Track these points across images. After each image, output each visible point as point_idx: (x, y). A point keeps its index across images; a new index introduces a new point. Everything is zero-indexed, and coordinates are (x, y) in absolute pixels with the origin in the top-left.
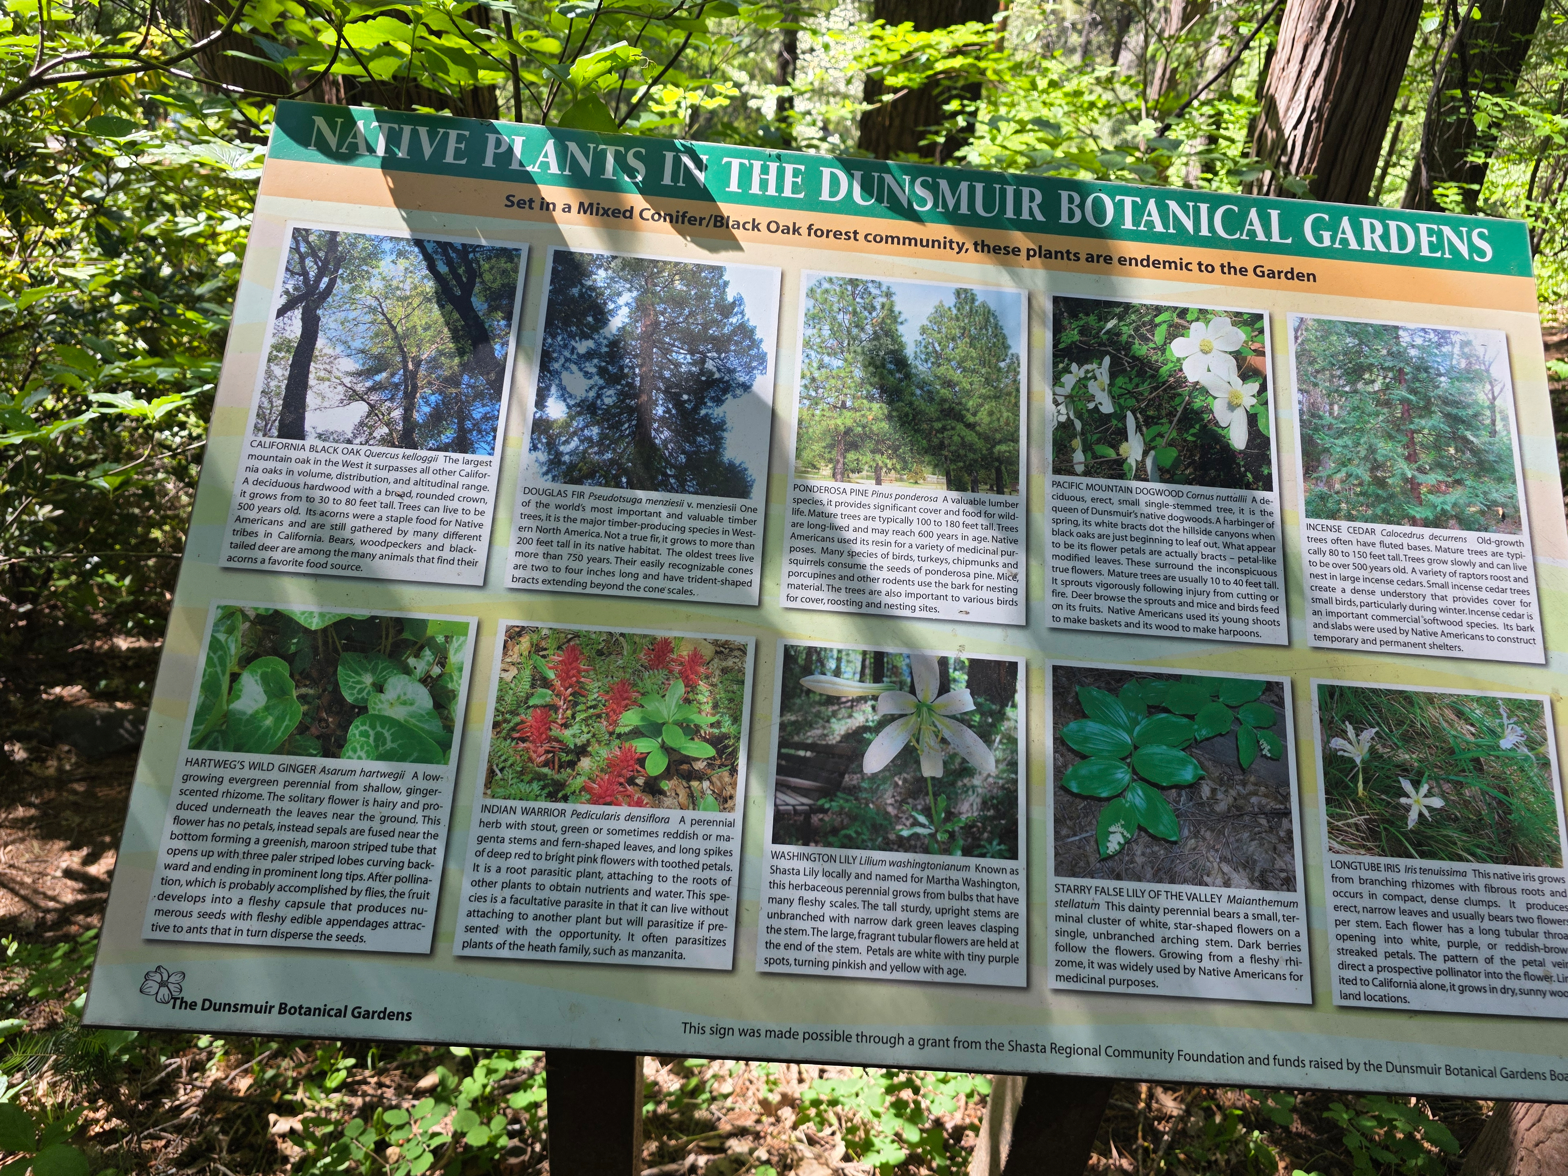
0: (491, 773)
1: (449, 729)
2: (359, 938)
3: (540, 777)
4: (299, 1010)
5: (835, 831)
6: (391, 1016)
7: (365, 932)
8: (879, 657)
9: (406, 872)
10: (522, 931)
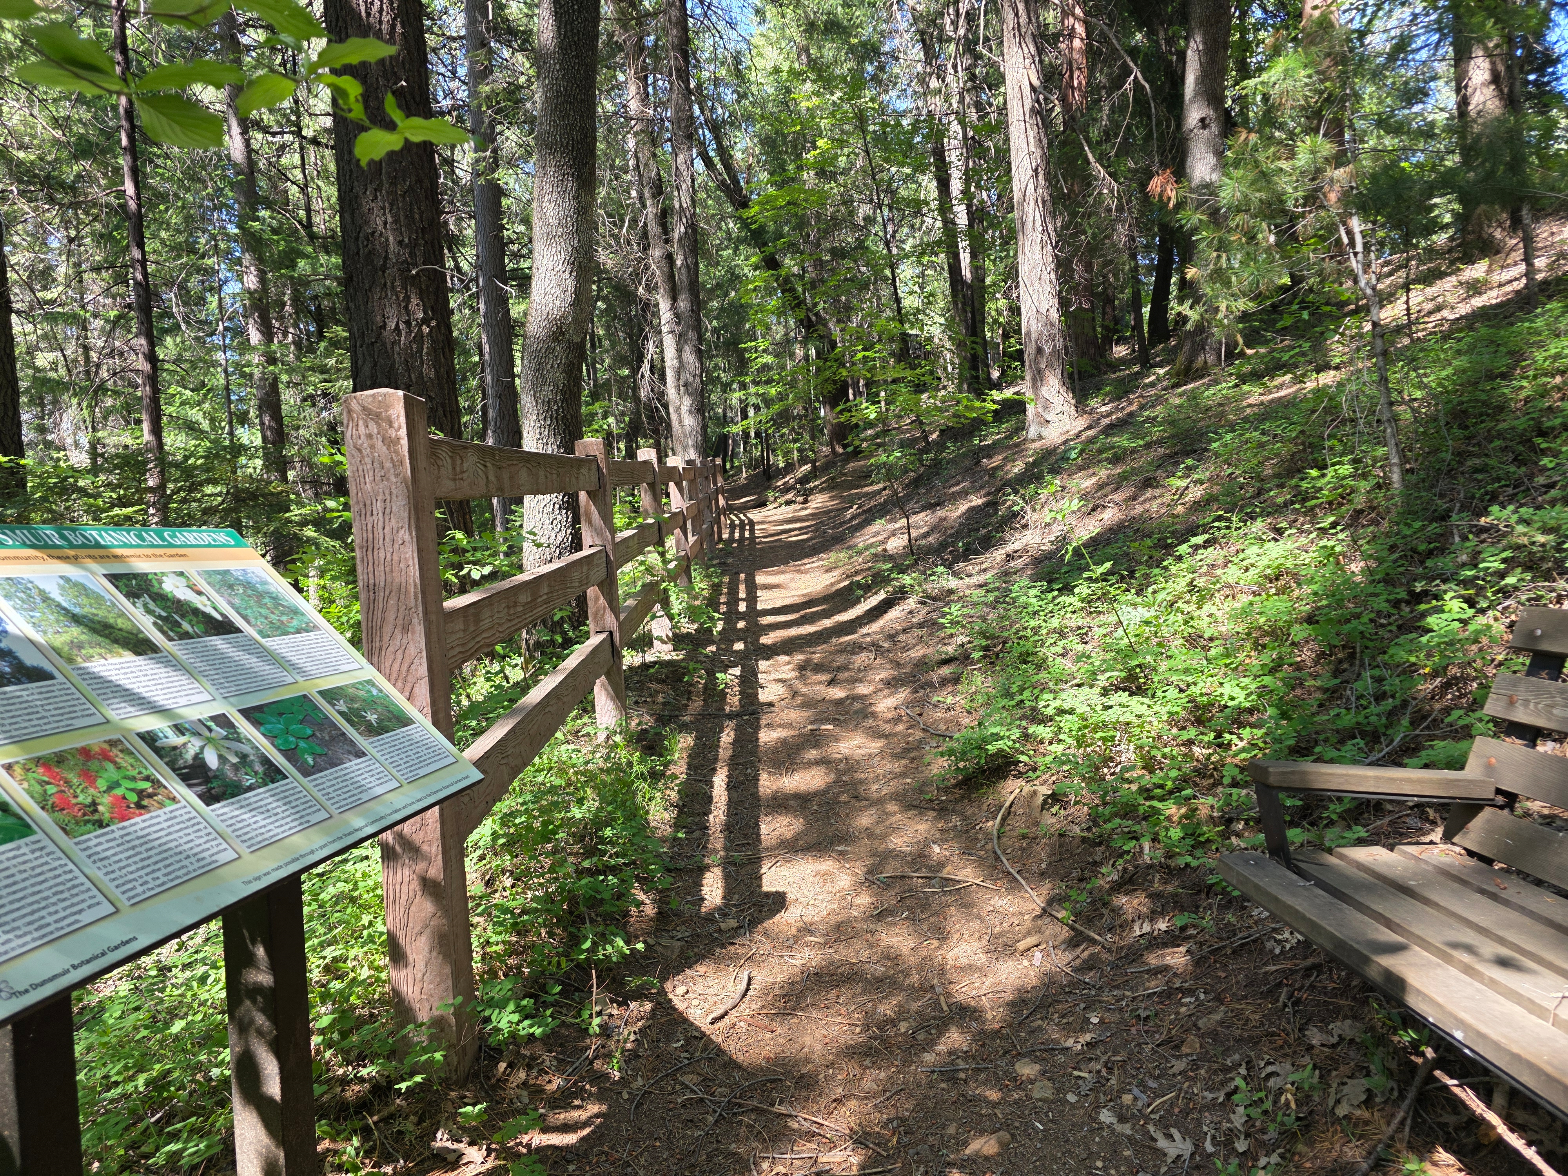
0: (64, 829)
1: (20, 818)
2: (77, 921)
3: (88, 821)
4: (82, 964)
5: (224, 793)
6: (127, 942)
7: (77, 917)
8: (176, 726)
9: (69, 885)
10: (146, 883)
